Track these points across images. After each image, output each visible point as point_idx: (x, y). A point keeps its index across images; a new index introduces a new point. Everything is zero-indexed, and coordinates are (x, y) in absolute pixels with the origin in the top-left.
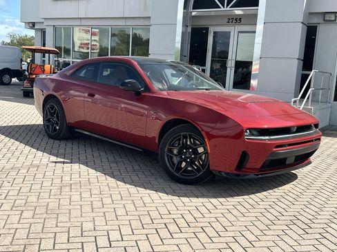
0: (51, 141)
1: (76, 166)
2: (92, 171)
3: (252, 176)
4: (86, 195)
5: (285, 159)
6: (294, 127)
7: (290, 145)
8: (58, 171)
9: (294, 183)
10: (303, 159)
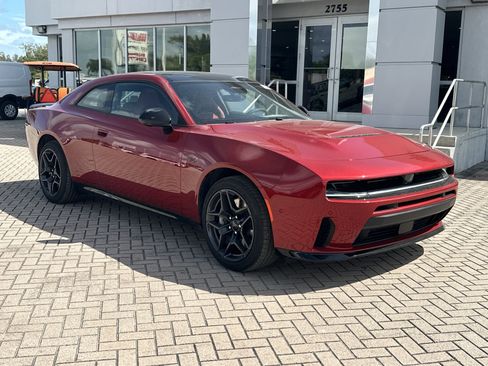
0: (51, 205)
1: (77, 247)
2: (99, 255)
3: (341, 256)
4: (79, 297)
5: (397, 227)
6: (410, 174)
7: (401, 205)
8: (47, 257)
9: (417, 261)
10: (430, 224)
